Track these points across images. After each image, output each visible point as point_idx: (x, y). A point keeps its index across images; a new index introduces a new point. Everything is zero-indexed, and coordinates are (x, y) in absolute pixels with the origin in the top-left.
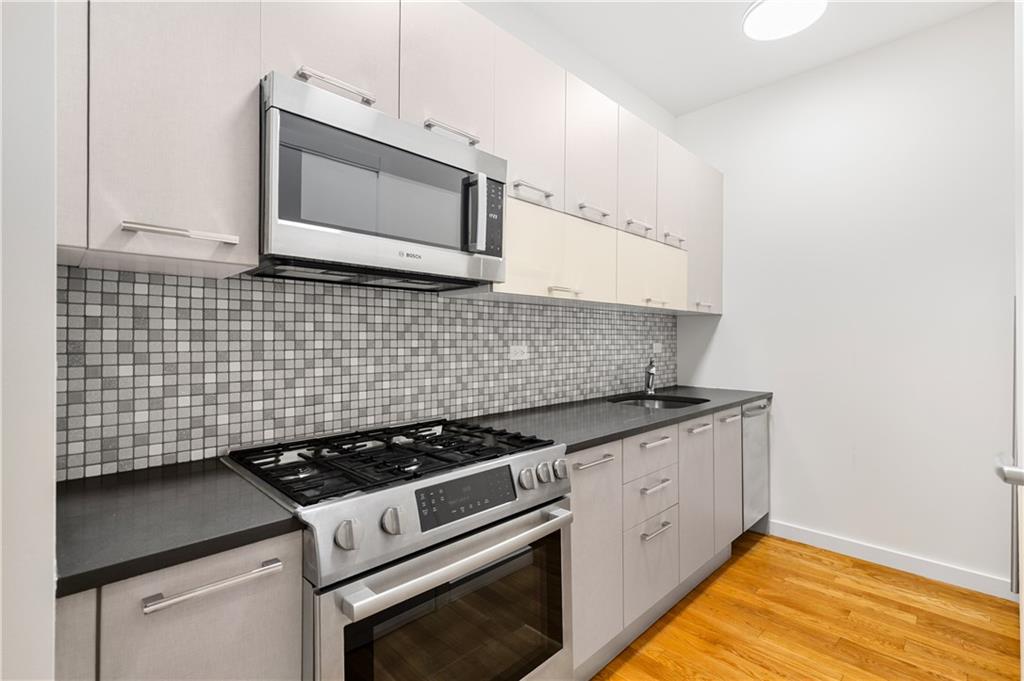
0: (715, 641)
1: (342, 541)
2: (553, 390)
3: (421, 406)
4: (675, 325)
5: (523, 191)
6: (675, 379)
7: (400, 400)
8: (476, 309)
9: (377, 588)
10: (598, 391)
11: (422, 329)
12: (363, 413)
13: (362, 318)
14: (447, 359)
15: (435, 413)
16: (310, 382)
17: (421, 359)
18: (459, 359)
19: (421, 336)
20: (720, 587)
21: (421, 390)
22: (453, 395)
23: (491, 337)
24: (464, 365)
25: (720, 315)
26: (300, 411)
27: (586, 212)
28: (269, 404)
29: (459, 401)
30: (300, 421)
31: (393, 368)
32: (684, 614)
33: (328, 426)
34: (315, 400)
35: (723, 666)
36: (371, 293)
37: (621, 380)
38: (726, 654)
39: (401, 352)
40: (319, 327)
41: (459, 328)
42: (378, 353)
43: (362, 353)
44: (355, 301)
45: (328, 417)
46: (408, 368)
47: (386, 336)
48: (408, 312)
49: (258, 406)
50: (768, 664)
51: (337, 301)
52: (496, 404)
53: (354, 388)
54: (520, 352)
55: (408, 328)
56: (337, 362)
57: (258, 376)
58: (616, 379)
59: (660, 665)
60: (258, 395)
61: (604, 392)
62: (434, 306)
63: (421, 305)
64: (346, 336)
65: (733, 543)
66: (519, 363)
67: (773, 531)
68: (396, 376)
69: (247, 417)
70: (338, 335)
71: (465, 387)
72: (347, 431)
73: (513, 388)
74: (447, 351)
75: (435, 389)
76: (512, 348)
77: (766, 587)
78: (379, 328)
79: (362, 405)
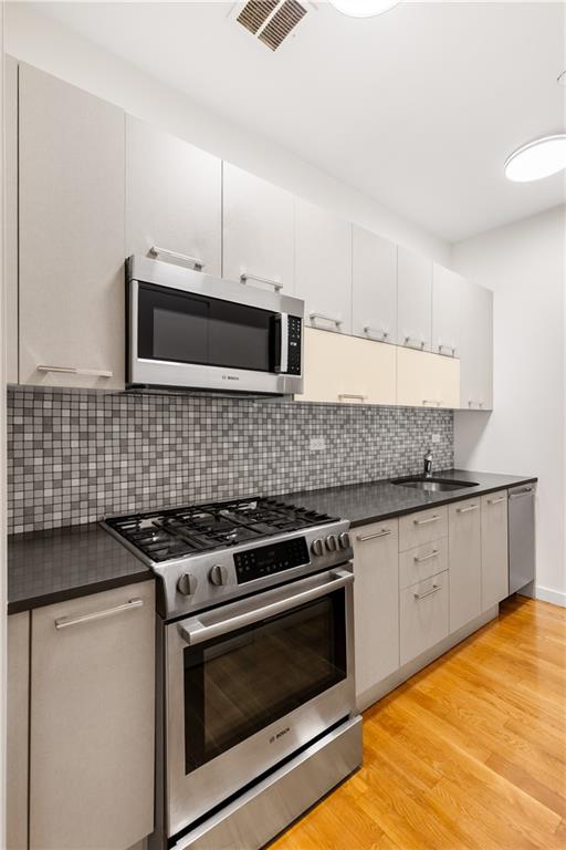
0: (479, 684)
1: (182, 588)
2: (345, 474)
3: (241, 486)
4: (452, 418)
5: (318, 322)
6: (452, 464)
7: (224, 482)
8: (282, 411)
9: (206, 623)
10: (383, 475)
11: (241, 428)
12: (198, 491)
13: (197, 421)
14: (260, 450)
15: (252, 492)
16: (160, 468)
17: (241, 451)
18: (269, 450)
19: (241, 433)
20: (485, 640)
21: (241, 474)
22: (265, 478)
23: (295, 432)
24: (274, 455)
25: (491, 411)
26: (153, 490)
27: (372, 334)
28: (132, 485)
29: (270, 483)
30: (153, 497)
31: (220, 458)
32: (454, 659)
33: (172, 501)
34: (164, 482)
35: (484, 704)
36: (203, 402)
37: (404, 465)
38: (488, 695)
39: (225, 445)
40: (166, 428)
41: (269, 427)
42: (209, 446)
43: (197, 447)
44: (191, 408)
45: (173, 494)
46: (231, 457)
47: (215, 433)
48: (231, 415)
49: (124, 486)
50: (523, 706)
51: (179, 408)
52: (299, 484)
53: (192, 473)
54: (318, 444)
55: (231, 427)
56: (179, 454)
57: (124, 464)
58: (399, 464)
59: (430, 699)
60: (125, 478)
61: (389, 475)
62: (251, 410)
63: (241, 409)
64: (185, 434)
65: (500, 603)
66: (318, 452)
67: (538, 596)
68: (222, 464)
69: (117, 493)
70: (179, 434)
71: (274, 472)
72: (186, 505)
73: (313, 472)
74: (260, 444)
75: (251, 474)
76: (312, 441)
77: (526, 642)
78: (209, 428)
79: (197, 485)
